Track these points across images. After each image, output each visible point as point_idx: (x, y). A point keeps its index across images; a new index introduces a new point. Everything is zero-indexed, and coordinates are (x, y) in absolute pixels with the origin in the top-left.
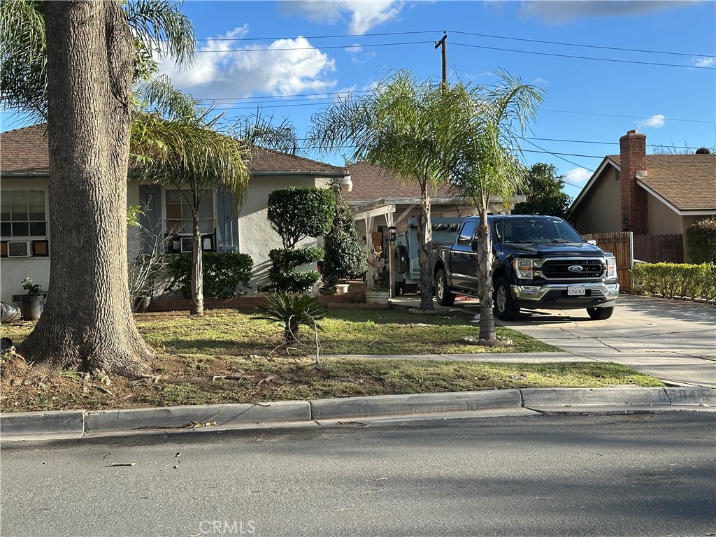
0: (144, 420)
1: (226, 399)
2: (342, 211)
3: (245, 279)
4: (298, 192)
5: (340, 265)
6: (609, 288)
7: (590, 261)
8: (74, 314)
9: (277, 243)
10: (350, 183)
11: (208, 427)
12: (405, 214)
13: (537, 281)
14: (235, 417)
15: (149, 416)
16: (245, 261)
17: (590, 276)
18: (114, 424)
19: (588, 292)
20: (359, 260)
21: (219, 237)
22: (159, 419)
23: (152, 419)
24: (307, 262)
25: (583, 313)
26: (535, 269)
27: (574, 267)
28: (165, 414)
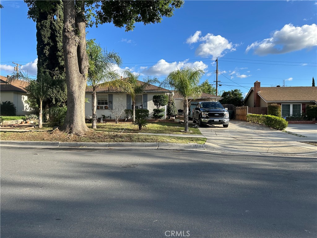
0: (72, 145)
1: (93, 141)
2: (171, 100)
3: (147, 115)
4: (159, 96)
5: (170, 113)
6: (226, 120)
7: (221, 113)
8: (70, 121)
9: (155, 107)
10: (174, 94)
11: (84, 147)
12: (190, 101)
13: (207, 118)
14: (91, 145)
15: (73, 144)
16: (148, 111)
17: (221, 117)
18: (65, 145)
19: (220, 121)
20: (175, 112)
21: (143, 106)
22: (75, 145)
23: (73, 145)
24: (161, 112)
25: (222, 125)
26: (206, 115)
27: (216, 114)
28: (76, 144)
